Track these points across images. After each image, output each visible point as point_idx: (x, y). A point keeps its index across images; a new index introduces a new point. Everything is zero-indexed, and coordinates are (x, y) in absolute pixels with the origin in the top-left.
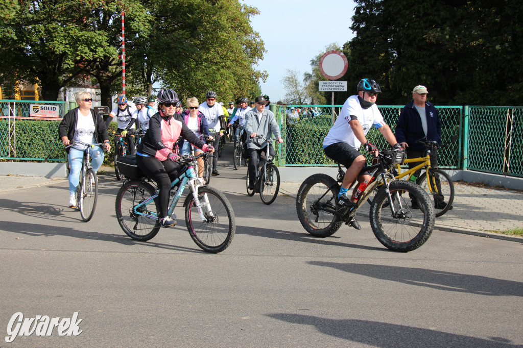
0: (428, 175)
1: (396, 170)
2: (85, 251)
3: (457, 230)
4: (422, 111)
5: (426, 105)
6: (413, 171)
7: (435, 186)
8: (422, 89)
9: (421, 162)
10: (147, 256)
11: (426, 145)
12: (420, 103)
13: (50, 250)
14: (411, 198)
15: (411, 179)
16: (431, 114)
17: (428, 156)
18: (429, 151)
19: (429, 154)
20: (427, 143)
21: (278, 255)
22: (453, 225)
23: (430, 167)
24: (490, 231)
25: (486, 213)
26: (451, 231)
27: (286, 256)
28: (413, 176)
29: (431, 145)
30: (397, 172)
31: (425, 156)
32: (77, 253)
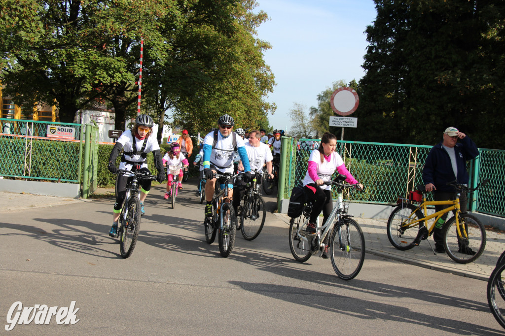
0: (457, 220)
1: (423, 211)
2: (94, 277)
3: (471, 275)
6: (441, 214)
7: (465, 231)
8: (452, 131)
9: (450, 205)
10: (156, 285)
11: (457, 188)
13: (59, 274)
14: (435, 241)
15: (439, 222)
16: (461, 155)
17: (458, 200)
18: (459, 194)
19: (459, 197)
20: (457, 186)
21: (290, 293)
22: (467, 270)
23: (459, 211)
26: (465, 275)
27: (298, 293)
28: (440, 219)
29: (462, 188)
30: (423, 214)
31: (455, 199)
32: (86, 279)
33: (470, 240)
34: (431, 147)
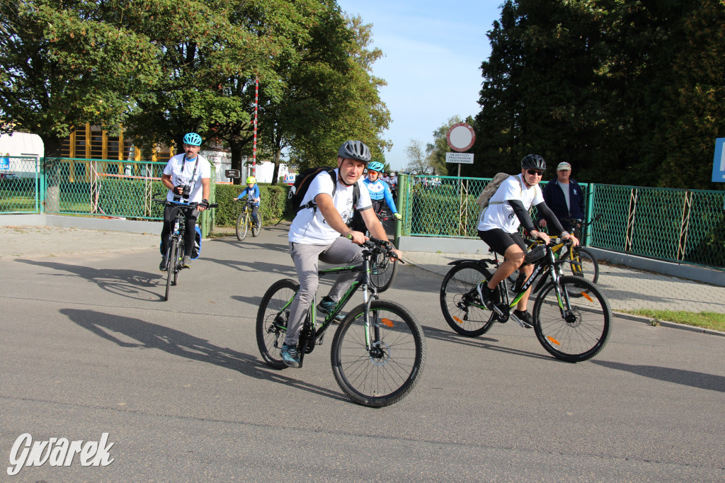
0: (572, 254)
2: (216, 316)
4: (565, 188)
5: (570, 182)
6: (555, 249)
7: (579, 266)
8: (565, 166)
12: (563, 181)
16: (575, 191)
18: (573, 229)
19: (574, 232)
20: (572, 221)
24: (617, 310)
25: (611, 291)
28: (556, 254)
32: (207, 316)
33: (584, 274)
34: (547, 182)
